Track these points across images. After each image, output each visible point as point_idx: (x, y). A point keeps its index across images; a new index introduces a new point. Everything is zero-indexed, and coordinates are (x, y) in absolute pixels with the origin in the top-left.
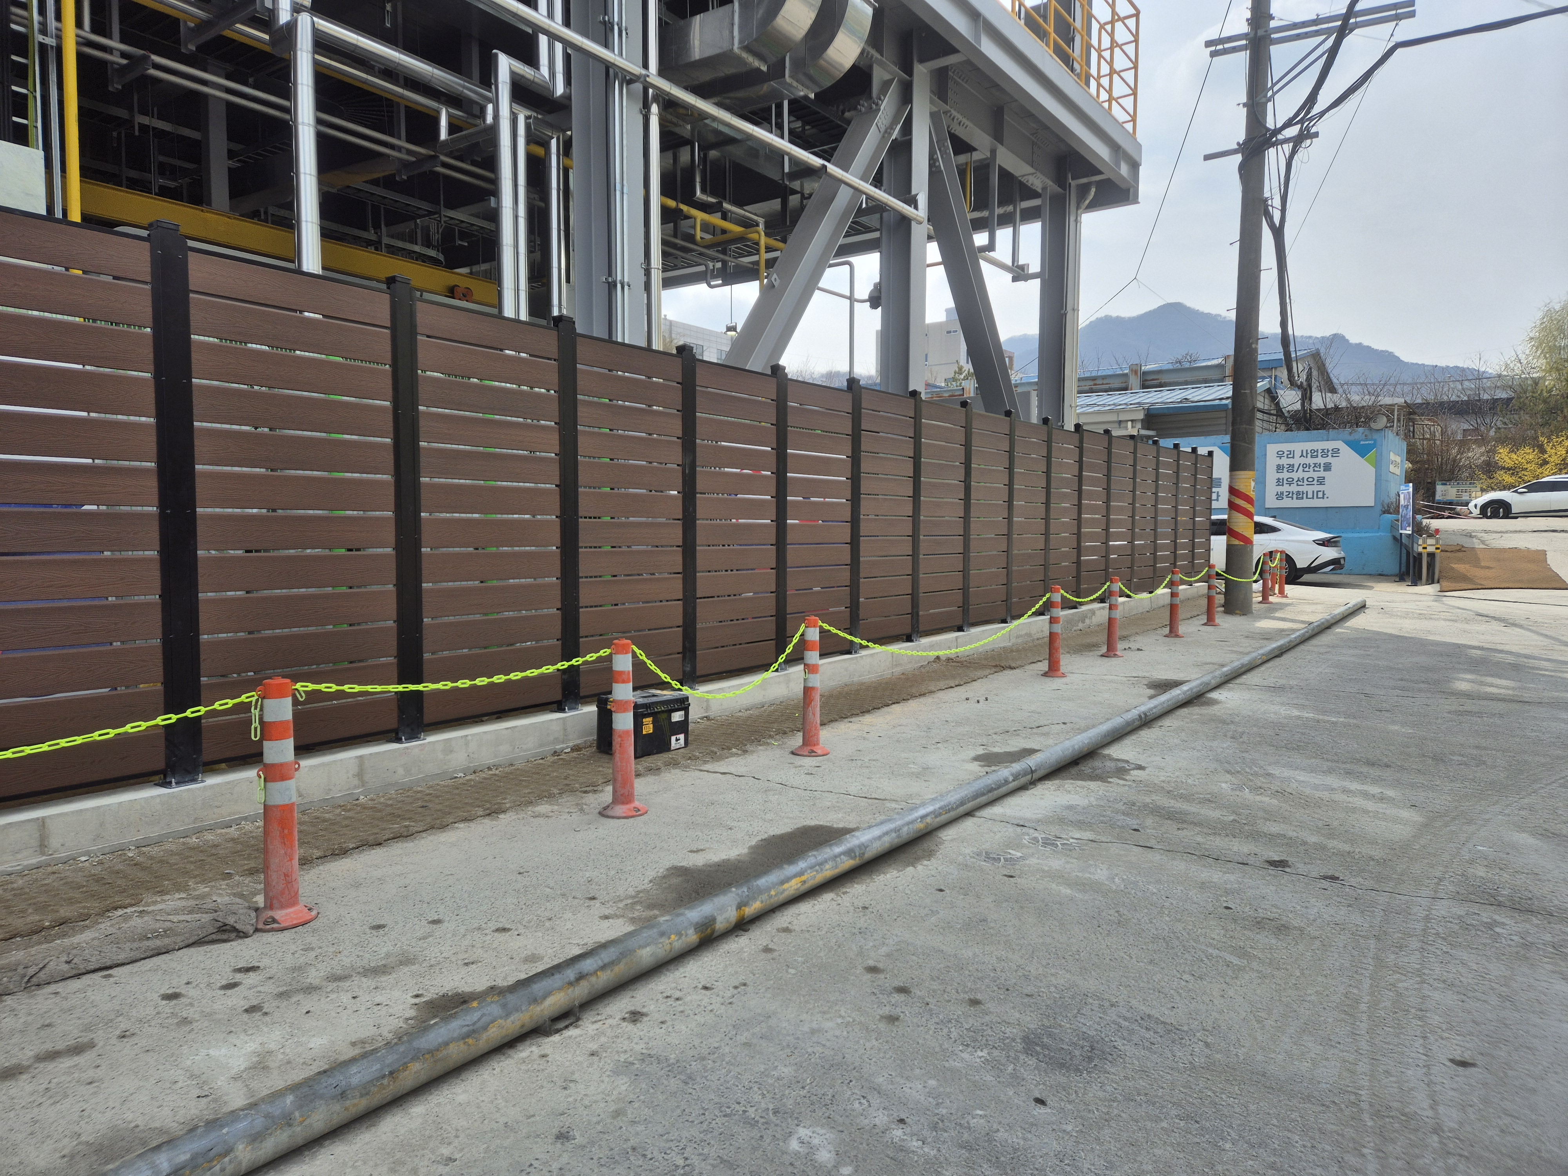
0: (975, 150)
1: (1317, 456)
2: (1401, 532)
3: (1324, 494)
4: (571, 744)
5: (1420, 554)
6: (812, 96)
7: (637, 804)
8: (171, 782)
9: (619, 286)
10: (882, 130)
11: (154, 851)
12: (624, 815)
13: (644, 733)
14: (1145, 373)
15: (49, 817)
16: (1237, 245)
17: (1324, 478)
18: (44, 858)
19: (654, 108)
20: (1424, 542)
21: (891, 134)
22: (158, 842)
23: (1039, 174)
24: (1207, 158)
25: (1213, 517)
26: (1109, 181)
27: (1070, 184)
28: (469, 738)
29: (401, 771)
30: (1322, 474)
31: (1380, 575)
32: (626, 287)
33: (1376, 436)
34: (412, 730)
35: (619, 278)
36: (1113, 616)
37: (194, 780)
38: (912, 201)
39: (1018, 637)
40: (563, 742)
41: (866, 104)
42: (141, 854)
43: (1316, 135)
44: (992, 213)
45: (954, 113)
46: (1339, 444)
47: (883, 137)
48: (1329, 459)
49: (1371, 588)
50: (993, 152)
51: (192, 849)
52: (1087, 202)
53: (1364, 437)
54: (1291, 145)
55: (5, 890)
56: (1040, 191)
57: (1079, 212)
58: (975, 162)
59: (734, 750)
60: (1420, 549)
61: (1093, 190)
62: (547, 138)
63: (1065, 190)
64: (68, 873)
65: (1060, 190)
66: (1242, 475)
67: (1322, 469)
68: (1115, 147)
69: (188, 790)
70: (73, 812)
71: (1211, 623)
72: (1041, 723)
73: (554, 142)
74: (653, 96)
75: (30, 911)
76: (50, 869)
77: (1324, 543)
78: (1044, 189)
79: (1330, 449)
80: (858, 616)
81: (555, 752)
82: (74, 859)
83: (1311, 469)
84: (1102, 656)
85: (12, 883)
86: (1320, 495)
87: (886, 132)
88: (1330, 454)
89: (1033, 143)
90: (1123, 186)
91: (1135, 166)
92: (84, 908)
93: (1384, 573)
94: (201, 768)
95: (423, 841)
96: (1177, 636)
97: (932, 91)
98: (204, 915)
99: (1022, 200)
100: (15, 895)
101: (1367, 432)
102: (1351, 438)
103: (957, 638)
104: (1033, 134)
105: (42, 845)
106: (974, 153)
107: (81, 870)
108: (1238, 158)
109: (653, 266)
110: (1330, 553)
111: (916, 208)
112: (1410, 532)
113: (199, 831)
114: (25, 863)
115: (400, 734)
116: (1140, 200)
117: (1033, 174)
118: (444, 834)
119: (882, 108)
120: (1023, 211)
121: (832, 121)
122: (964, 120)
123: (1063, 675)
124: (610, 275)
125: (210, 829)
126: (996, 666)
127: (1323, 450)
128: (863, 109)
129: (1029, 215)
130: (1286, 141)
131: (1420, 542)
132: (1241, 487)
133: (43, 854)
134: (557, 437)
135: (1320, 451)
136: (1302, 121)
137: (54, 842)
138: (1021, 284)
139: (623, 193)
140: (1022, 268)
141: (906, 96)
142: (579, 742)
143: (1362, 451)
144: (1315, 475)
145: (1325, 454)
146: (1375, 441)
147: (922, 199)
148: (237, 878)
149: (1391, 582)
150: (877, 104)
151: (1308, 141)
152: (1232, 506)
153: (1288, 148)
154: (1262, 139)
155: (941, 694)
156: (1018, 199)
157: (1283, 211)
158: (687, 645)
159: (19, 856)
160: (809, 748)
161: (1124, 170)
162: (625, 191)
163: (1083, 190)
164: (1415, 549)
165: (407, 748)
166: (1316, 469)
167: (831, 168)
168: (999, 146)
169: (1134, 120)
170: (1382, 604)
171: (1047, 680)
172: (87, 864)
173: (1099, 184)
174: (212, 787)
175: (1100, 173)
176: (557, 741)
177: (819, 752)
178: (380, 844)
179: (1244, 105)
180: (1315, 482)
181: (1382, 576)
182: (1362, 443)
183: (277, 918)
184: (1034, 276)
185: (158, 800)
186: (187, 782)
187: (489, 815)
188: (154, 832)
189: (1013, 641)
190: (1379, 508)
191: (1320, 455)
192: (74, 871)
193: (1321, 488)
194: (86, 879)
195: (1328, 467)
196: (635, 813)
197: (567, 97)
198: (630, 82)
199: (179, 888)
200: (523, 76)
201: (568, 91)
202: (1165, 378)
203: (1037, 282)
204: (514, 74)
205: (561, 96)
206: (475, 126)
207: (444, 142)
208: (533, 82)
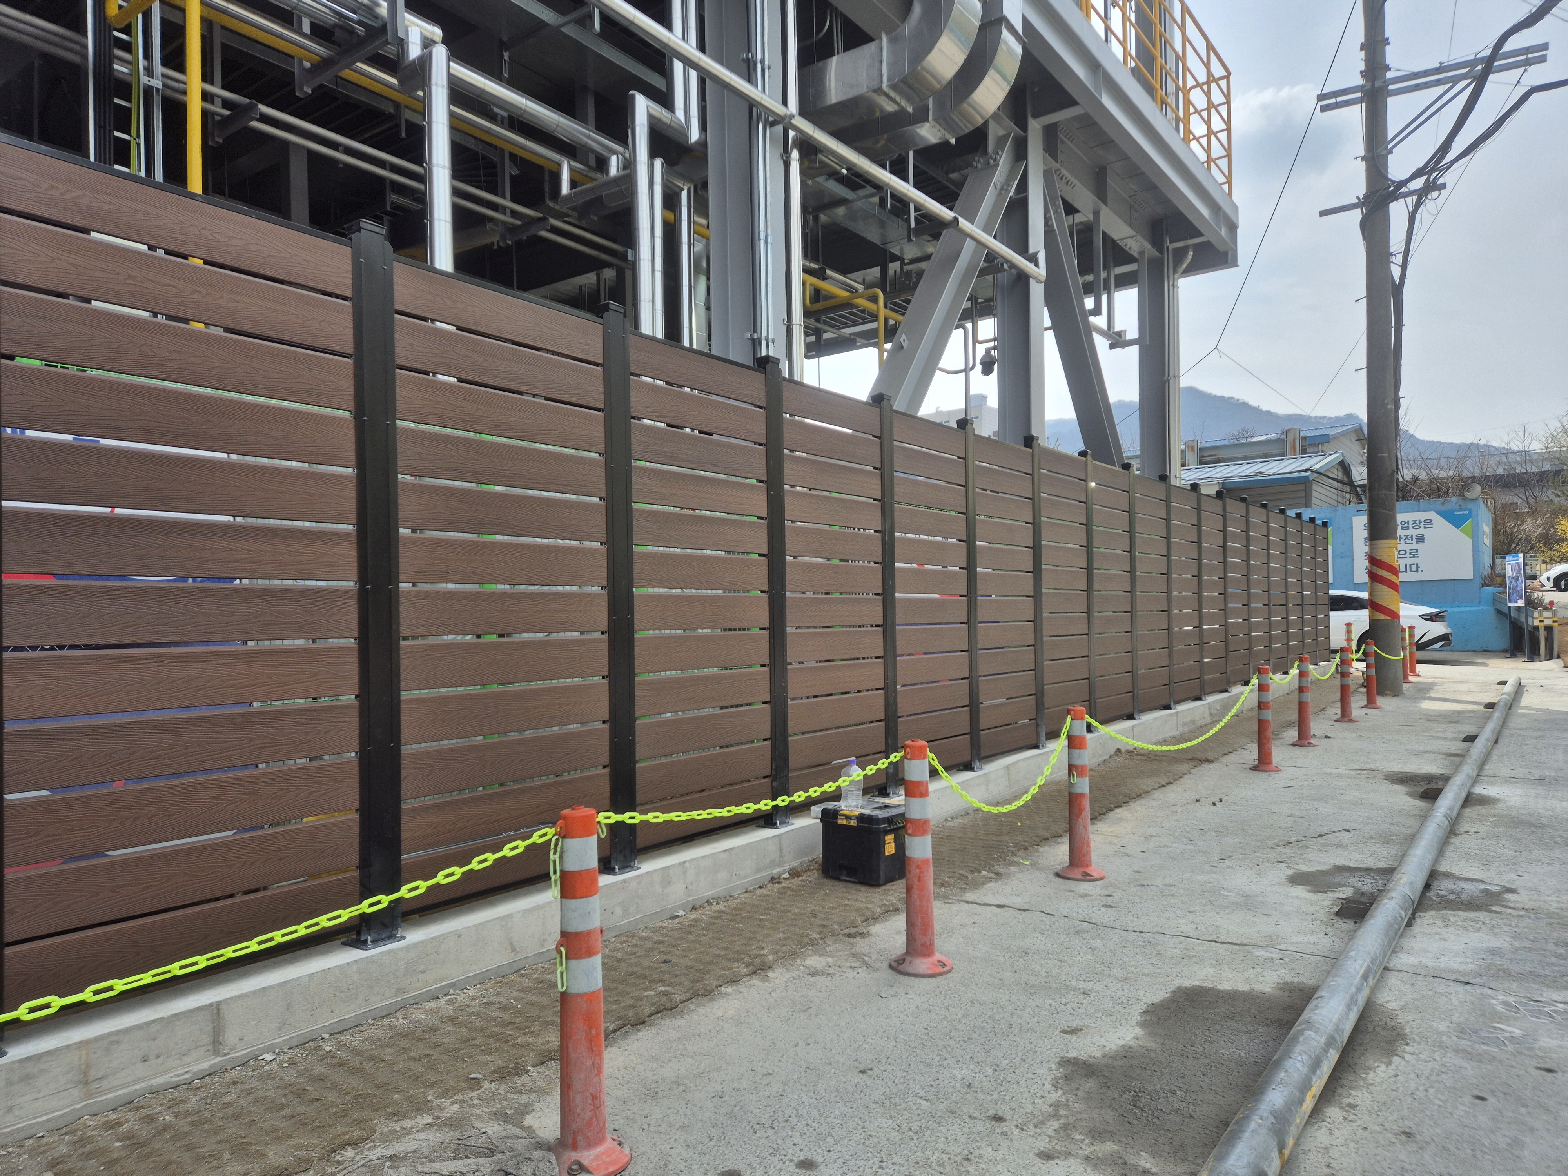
0: (1077, 211)
1: (1408, 528)
2: (1509, 604)
3: (1418, 567)
4: (787, 868)
5: (1537, 628)
6: (953, 141)
7: (938, 956)
8: (366, 941)
9: (764, 343)
10: (998, 187)
11: (354, 1040)
12: (930, 972)
14: (1201, 449)
15: (226, 1001)
16: (1364, 303)
17: (1417, 550)
18: (219, 1059)
19: (795, 154)
20: (1540, 615)
21: (1008, 191)
22: (356, 1026)
23: (1139, 237)
24: (1324, 213)
26: (1208, 245)
27: (1168, 247)
28: (687, 864)
29: (618, 911)
30: (1415, 546)
31: (1485, 651)
32: (771, 344)
33: (1470, 505)
34: (625, 857)
35: (764, 334)
36: (1304, 700)
37: (392, 937)
38: (1034, 259)
40: (779, 865)
41: (982, 160)
42: (341, 1046)
43: (1444, 186)
44: (1097, 276)
45: (1064, 172)
46: (1432, 515)
47: (1000, 194)
48: (1421, 531)
49: (1486, 665)
50: (1096, 214)
51: (405, 1035)
52: (1185, 266)
53: (1458, 507)
54: (1415, 197)
55: (176, 1115)
56: (1136, 255)
57: (1176, 276)
58: (1077, 225)
59: (984, 873)
60: (1536, 623)
61: (1191, 254)
62: (677, 190)
63: (1161, 252)
64: (254, 1084)
65: (1157, 253)
66: (1384, 543)
67: (1414, 541)
68: (1215, 207)
69: (389, 952)
70: (254, 993)
71: (1373, 706)
73: (684, 194)
74: (794, 141)
75: (227, 1155)
76: (228, 1077)
77: (1432, 618)
78: (1142, 253)
79: (1422, 520)
81: (773, 879)
82: (256, 1058)
83: (1403, 542)
84: (1293, 745)
85: (183, 1102)
86: (1414, 568)
87: (1002, 189)
88: (1422, 525)
89: (1131, 207)
90: (1221, 248)
91: (1233, 228)
92: (300, 1147)
93: (1489, 649)
94: (399, 920)
95: (695, 1017)
96: (1351, 721)
97: (1044, 149)
98: (482, 1161)
99: (1115, 266)
100: (193, 1124)
101: (1461, 502)
102: (1444, 508)
103: (1133, 727)
104: (1130, 197)
105: (216, 1043)
106: (1076, 215)
107: (270, 1075)
108: (1357, 215)
109: (794, 321)
110: (1438, 629)
111: (1037, 265)
112: (1523, 605)
113: (403, 1007)
114: (195, 1068)
115: (613, 864)
116: (1239, 263)
117: (1132, 237)
118: (716, 1004)
119: (1001, 163)
120: (1117, 277)
122: (1074, 180)
123: (1277, 770)
124: (755, 331)
125: (415, 1003)
126: (1192, 759)
127: (1414, 522)
128: (979, 166)
129: (1124, 282)
130: (1411, 193)
131: (1536, 615)
132: (1384, 556)
133: (216, 1053)
134: (765, 498)
135: (1411, 523)
136: (1429, 173)
137: (231, 1037)
138: (1118, 351)
139: (766, 243)
140: (1119, 334)
141: (1020, 153)
142: (795, 864)
143: (1457, 521)
144: (1408, 548)
145: (1416, 525)
146: (1470, 510)
147: (1042, 257)
148: (487, 1085)
149: (1501, 658)
150: (995, 160)
151: (1435, 194)
152: (1373, 576)
153: (1411, 201)
154: (1385, 192)
155: (1158, 794)
156: (1112, 264)
157: (1404, 267)
159: (187, 1059)
160: (1082, 870)
161: (1223, 232)
162: (769, 240)
163: (1180, 254)
164: (1530, 623)
165: (624, 881)
166: (1408, 541)
167: (963, 223)
168: (1103, 206)
169: (1229, 182)
171: (1256, 773)
172: (274, 1066)
173: (1196, 247)
174: (415, 945)
175: (1200, 234)
176: (773, 864)
177: (1095, 874)
178: (644, 1022)
179: (1363, 158)
180: (1408, 555)
181: (1488, 652)
182: (1456, 513)
183: (585, 1162)
184: (1132, 343)
185: (355, 967)
186: (384, 939)
187: (754, 973)
188: (350, 1012)
190: (1479, 581)
191: (1411, 526)
192: (261, 1078)
193: (1414, 561)
194: (280, 1092)
195: (1421, 539)
196: (941, 970)
197: (702, 144)
198: (773, 124)
199: (422, 1107)
200: (660, 120)
201: (703, 137)
202: (1222, 454)
203: (1135, 350)
204: (651, 117)
205: (697, 143)
206: (596, 180)
207: (566, 196)
208: (670, 126)
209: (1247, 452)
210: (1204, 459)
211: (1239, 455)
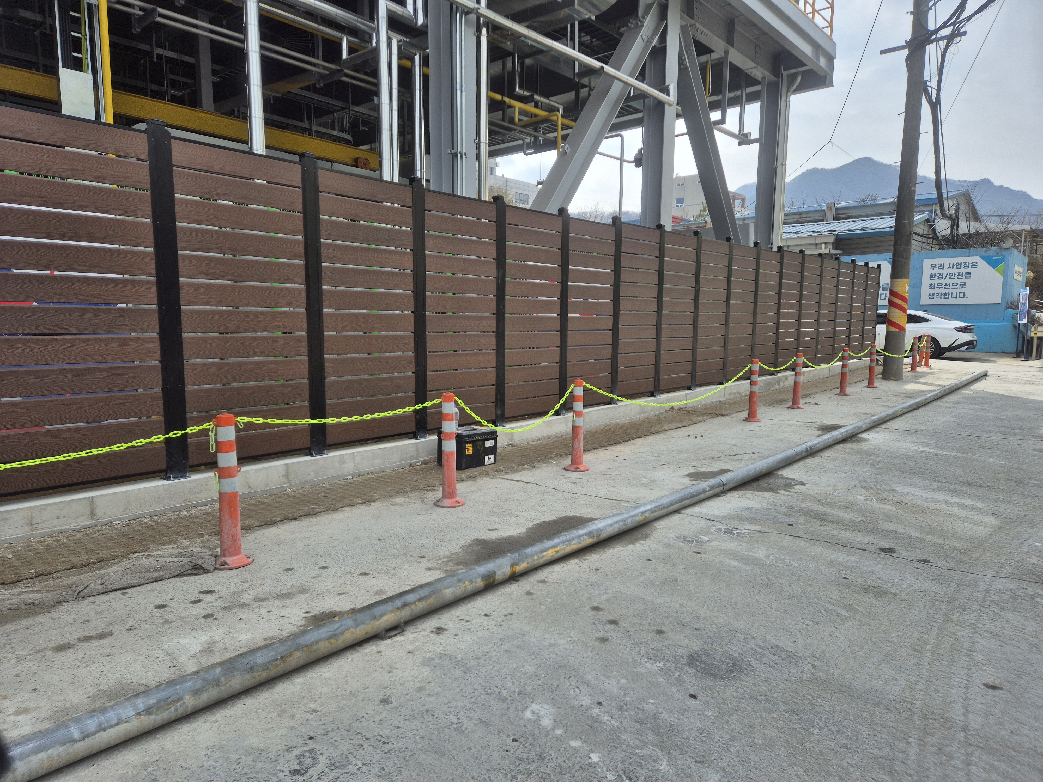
0: (713, 51)
1: (961, 268)
2: (1019, 322)
3: (964, 295)
4: (421, 460)
5: (1032, 338)
6: (594, 18)
7: (458, 499)
8: (170, 477)
9: (459, 156)
10: (645, 40)
11: (160, 519)
12: (449, 505)
13: (467, 453)
14: (837, 209)
15: (96, 496)
17: (965, 283)
18: (93, 521)
19: (484, 31)
20: (1036, 329)
21: (651, 43)
22: (163, 513)
23: (759, 67)
24: (883, 52)
25: (879, 312)
26: (811, 71)
27: (782, 74)
28: (355, 454)
29: (312, 474)
30: (964, 280)
31: (1003, 353)
32: (464, 157)
33: (1004, 253)
34: (320, 448)
35: (459, 150)
36: (797, 380)
37: (184, 476)
38: (666, 91)
39: (730, 394)
40: (416, 459)
41: (634, 22)
42: (152, 520)
43: (965, 33)
44: (724, 97)
45: (698, 25)
46: (977, 259)
47: (646, 45)
48: (969, 270)
49: (995, 362)
50: (726, 52)
51: (182, 518)
52: (795, 87)
53: (995, 254)
54: (946, 41)
55: (69, 540)
56: (760, 80)
57: (789, 94)
58: (713, 60)
59: (526, 466)
60: (1032, 335)
61: (800, 78)
62: (412, 55)
63: (779, 78)
64: (108, 531)
65: (775, 78)
66: (900, 281)
67: (964, 277)
68: (816, 46)
69: (180, 482)
70: (110, 494)
71: (871, 386)
72: (737, 453)
73: (417, 58)
74: (483, 22)
75: (83, 553)
76: (96, 528)
77: (962, 330)
78: (763, 78)
79: (971, 263)
80: (617, 379)
81: (411, 464)
82: (112, 523)
83: (956, 277)
84: (789, 408)
85: (74, 536)
86: (962, 295)
87: (648, 41)
88: (970, 266)
89: (756, 45)
90: (821, 74)
91: (831, 59)
92: (115, 552)
93: (1006, 351)
94: (188, 469)
95: (322, 518)
96: (845, 395)
97: (682, 11)
98: (185, 559)
99: (747, 86)
100: (75, 543)
101: (998, 250)
102: (987, 254)
103: (686, 394)
104: (756, 39)
105: (92, 514)
106: (712, 54)
107: (116, 529)
108: (906, 52)
109: (482, 141)
110: (966, 337)
111: (668, 95)
112: (1026, 322)
113: (187, 508)
114: (82, 524)
115: (312, 451)
116: (834, 84)
117: (755, 68)
118: (336, 514)
119: (645, 24)
120: (747, 95)
121: (611, 35)
122: (705, 31)
123: (759, 421)
124: (453, 148)
125: (194, 506)
126: (712, 414)
127: (965, 263)
128: (632, 26)
129: (752, 98)
130: (942, 38)
131: (1033, 329)
132: (898, 290)
133: (93, 519)
134: (412, 259)
135: (963, 264)
136: (954, 24)
137: (100, 512)
138: (745, 147)
139: (462, 91)
140: (746, 135)
141: (663, 15)
142: (426, 458)
143: (993, 263)
144: (959, 281)
145: (966, 265)
146: (1004, 256)
147: (673, 89)
148: (207, 537)
149: (1010, 358)
150: (642, 22)
151: (958, 39)
152: (891, 303)
153: (943, 44)
154: (924, 37)
155: (671, 432)
156: (744, 86)
157: (939, 90)
158: (499, 397)
159: (78, 520)
160: (575, 466)
161: (823, 62)
162: (463, 90)
163: (792, 78)
164: (1029, 334)
165: (316, 460)
166: (959, 277)
167: (608, 69)
168: (730, 48)
169: (831, 25)
170: (1000, 374)
171: (747, 423)
172: (119, 526)
173: (804, 73)
174: (195, 481)
175: (804, 65)
176: (412, 457)
177: (582, 469)
178: (296, 519)
179: (911, 13)
180: (958, 286)
181: (1004, 353)
182: (994, 258)
183: (227, 562)
184: (754, 141)
185: (162, 488)
186: (180, 477)
187: (365, 503)
188: (160, 507)
189: (727, 397)
190: (1005, 305)
191: (962, 267)
192: (111, 530)
193: (962, 290)
194: (118, 535)
195: (968, 276)
196: (456, 505)
197: (425, 26)
198: (467, 13)
199: (172, 542)
200: (395, 13)
201: (426, 21)
202: (852, 213)
203: (757, 145)
204: (389, 11)
205: (421, 25)
206: (366, 48)
207: (345, 60)
208: (402, 16)
209: (869, 211)
210: (839, 216)
211: (863, 214)
